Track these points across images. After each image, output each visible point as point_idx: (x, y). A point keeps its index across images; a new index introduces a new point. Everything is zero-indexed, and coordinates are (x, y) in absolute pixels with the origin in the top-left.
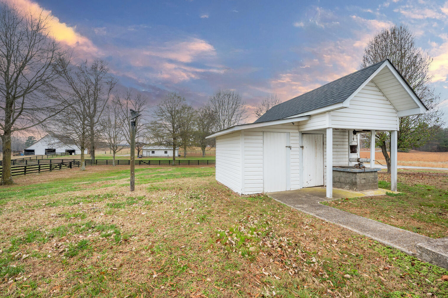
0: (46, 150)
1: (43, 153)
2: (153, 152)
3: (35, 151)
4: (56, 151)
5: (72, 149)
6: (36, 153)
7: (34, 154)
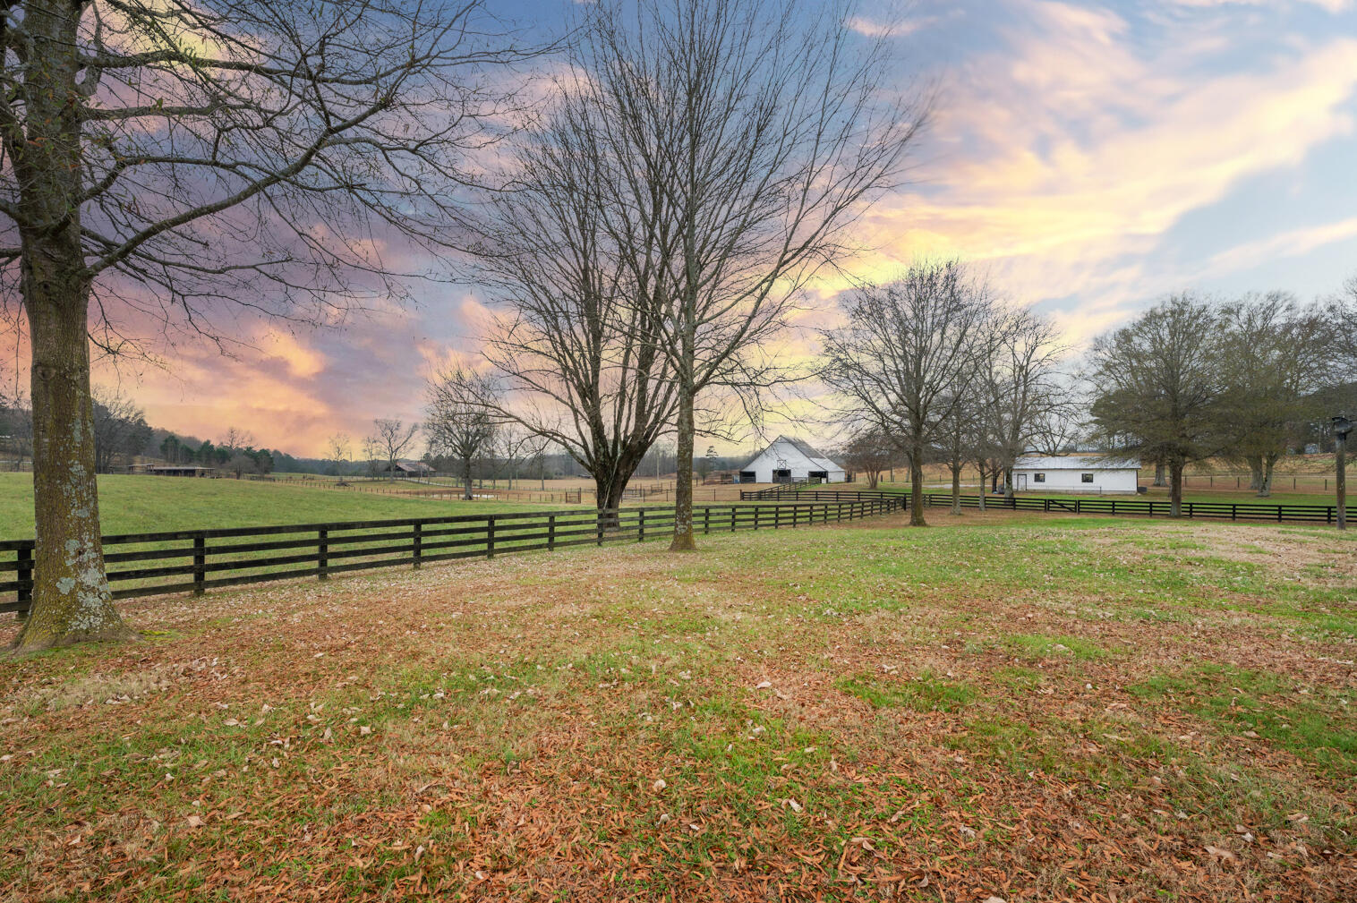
0: (774, 472)
1: (769, 478)
2: (1038, 478)
3: (757, 475)
4: (793, 475)
5: (821, 470)
6: (759, 478)
7: (754, 481)
